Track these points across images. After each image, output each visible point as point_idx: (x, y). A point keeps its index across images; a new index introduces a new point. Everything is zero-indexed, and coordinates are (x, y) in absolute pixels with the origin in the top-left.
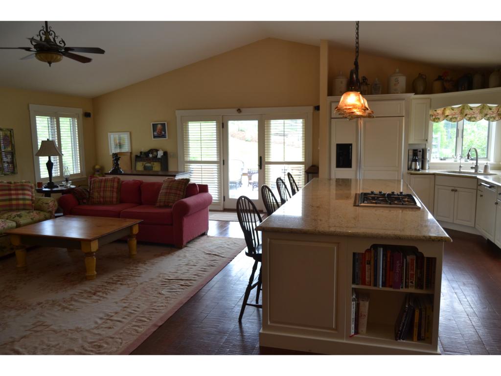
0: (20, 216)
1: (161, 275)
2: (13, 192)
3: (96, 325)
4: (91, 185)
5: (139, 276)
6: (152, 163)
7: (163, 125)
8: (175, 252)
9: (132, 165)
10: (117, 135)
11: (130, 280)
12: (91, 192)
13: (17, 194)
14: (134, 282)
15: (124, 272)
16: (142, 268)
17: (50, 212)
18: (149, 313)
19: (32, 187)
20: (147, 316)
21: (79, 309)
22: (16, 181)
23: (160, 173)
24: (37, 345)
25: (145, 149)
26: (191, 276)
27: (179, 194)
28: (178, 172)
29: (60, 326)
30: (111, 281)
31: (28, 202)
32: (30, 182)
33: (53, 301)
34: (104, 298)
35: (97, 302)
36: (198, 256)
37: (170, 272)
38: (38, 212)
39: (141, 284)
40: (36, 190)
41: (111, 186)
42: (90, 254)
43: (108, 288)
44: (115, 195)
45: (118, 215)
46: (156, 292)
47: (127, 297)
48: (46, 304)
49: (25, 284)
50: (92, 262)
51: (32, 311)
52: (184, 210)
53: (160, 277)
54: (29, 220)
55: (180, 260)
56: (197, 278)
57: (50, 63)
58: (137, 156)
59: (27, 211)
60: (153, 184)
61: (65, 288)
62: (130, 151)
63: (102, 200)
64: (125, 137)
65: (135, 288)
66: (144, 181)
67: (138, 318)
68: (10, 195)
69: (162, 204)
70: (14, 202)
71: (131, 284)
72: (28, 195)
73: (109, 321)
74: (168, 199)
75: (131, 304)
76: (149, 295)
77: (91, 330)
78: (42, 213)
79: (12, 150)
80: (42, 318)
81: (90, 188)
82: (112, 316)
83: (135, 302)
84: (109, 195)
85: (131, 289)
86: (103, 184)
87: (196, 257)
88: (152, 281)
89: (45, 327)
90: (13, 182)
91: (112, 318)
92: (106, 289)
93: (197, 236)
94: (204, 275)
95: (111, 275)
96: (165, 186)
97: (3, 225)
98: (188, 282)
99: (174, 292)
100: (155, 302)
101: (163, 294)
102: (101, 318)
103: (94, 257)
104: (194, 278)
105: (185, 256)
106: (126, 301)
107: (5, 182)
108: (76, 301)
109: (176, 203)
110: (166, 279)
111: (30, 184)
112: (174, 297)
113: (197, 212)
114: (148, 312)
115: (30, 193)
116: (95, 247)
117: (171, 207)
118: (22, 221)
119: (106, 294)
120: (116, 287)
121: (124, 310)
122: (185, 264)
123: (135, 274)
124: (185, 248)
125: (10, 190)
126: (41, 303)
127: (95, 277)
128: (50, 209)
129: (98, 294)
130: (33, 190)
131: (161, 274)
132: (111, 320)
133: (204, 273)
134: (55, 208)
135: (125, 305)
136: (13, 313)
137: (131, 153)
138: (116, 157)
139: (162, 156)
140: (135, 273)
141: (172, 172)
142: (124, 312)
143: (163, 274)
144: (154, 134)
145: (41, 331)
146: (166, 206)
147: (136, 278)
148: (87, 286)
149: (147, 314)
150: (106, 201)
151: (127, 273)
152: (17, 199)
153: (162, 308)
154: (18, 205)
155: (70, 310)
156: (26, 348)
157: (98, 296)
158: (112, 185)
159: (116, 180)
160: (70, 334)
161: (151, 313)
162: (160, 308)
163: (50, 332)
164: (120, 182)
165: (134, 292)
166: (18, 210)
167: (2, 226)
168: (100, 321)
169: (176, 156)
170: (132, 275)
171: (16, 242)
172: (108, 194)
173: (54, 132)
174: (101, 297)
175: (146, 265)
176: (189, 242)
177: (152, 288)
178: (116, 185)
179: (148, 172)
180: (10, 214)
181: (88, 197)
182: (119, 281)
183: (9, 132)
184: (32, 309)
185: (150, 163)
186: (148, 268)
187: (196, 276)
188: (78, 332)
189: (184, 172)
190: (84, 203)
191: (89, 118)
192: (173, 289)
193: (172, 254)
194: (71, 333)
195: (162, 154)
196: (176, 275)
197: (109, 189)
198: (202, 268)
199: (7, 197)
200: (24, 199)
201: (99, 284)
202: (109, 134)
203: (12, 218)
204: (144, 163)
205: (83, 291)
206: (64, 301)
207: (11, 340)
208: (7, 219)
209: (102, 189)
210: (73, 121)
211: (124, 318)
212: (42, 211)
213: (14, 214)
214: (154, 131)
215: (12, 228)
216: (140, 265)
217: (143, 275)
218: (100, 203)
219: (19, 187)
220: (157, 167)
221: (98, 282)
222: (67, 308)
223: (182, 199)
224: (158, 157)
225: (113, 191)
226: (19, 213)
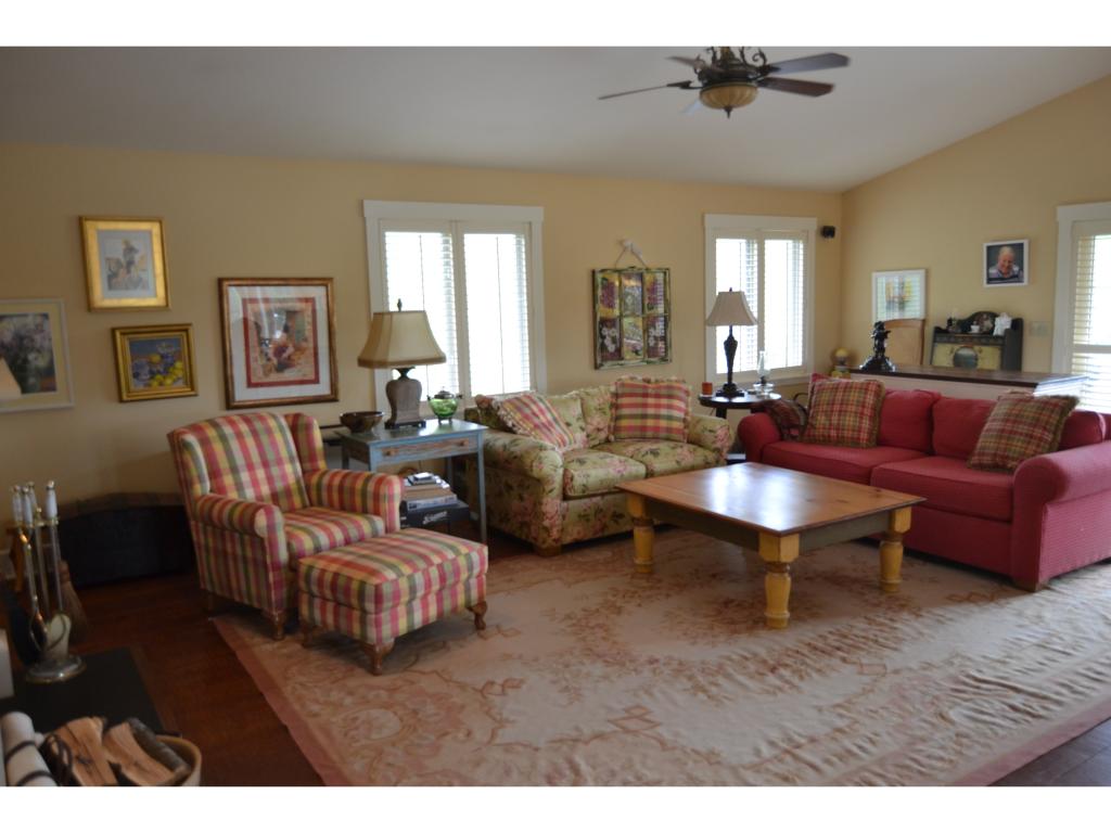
0: (655, 453)
1: (957, 661)
2: (651, 401)
3: (756, 760)
4: (812, 396)
5: (895, 649)
6: (977, 348)
7: (1018, 248)
8: (1011, 600)
9: (924, 353)
10: (895, 279)
11: (869, 653)
12: (811, 412)
13: (658, 406)
14: (876, 661)
15: (860, 626)
16: (906, 625)
17: (718, 451)
18: (899, 770)
19: (687, 393)
20: (889, 775)
21: (730, 700)
22: (659, 377)
23: (998, 377)
24: (617, 768)
25: (960, 311)
26: (1046, 684)
27: (1041, 439)
28: (1047, 376)
29: (677, 734)
30: (820, 644)
31: (677, 425)
32: (684, 382)
33: (681, 664)
34: (793, 686)
35: (775, 694)
36: (1082, 625)
37: (984, 657)
38: (692, 447)
39: (896, 672)
40: (700, 399)
41: (858, 401)
42: (778, 567)
43: (808, 661)
44: (866, 424)
45: (865, 477)
46: (932, 710)
47: (849, 702)
48: (665, 664)
49: (639, 605)
50: (781, 588)
51: (633, 673)
52: (1053, 485)
53: (952, 664)
54: (671, 465)
55: (1020, 626)
56: (1067, 696)
57: (728, 109)
58: (938, 331)
59: (672, 444)
60: (967, 405)
61: (714, 636)
62: (922, 318)
63: (833, 433)
64: (915, 281)
65: (875, 681)
66: (943, 395)
67: (867, 774)
68: (645, 405)
69: (987, 460)
70: (650, 423)
71: (870, 665)
72: (679, 409)
73: (788, 758)
74: (1005, 450)
75: (857, 726)
76: (911, 713)
77: (742, 770)
78: (700, 451)
79: (665, 312)
80: (645, 700)
81: (810, 403)
82: (799, 746)
83: (867, 721)
84: (851, 423)
85: (866, 679)
86: (839, 396)
87: (1076, 629)
88: (928, 673)
89: (646, 725)
90: (653, 379)
91: (797, 751)
92: (803, 663)
93: (1087, 562)
94: (1094, 694)
95: (824, 628)
96: (999, 411)
97: (621, 468)
98: (1035, 705)
99: (984, 722)
100: (923, 740)
101: (952, 722)
102: (772, 744)
103: (786, 575)
104: (1058, 693)
105: (1040, 617)
106: (844, 712)
107: (640, 378)
108: (728, 676)
109: (1028, 461)
110: (969, 676)
111: (684, 386)
112: (982, 740)
113: (1096, 494)
114: (897, 766)
115: (682, 405)
116: (789, 551)
117: (1011, 471)
118: (659, 465)
119: (801, 678)
120: (828, 666)
121: (834, 739)
122: (1034, 641)
123: (886, 639)
124: (1045, 594)
125: (645, 395)
126: (657, 661)
127: (785, 624)
128: (718, 445)
129: (782, 671)
130: (690, 399)
131: (957, 655)
132: (796, 758)
133: (1096, 685)
134: (730, 443)
135: (840, 723)
136: (598, 669)
137: (924, 322)
138: (882, 332)
139: (1006, 330)
140: (885, 635)
141: (1031, 374)
142: (834, 746)
143: (963, 657)
144: (988, 274)
145: (635, 733)
146: (998, 467)
147: (887, 652)
148: (761, 645)
149: (891, 768)
150: (843, 437)
151: (864, 630)
152: (657, 417)
153: (939, 764)
154: (657, 429)
155: (709, 697)
156: (594, 768)
157: (781, 677)
158: (861, 399)
159: (873, 387)
160: (691, 764)
161: (905, 772)
162: (934, 763)
163: (653, 741)
164: (883, 394)
165: (872, 691)
166: (656, 439)
167: (619, 472)
168: (766, 751)
169: (1047, 331)
170: (876, 642)
171: (636, 510)
172: (850, 421)
173: (752, 273)
174: (787, 682)
175: (920, 619)
176: (1058, 577)
177: (924, 693)
178: (870, 399)
179: (963, 371)
180: (638, 446)
181: (802, 423)
182: (838, 649)
183: (662, 275)
184: (635, 670)
185: (972, 348)
186: (925, 631)
187: (1064, 691)
188: (711, 764)
189: (1068, 375)
190: (794, 438)
191: (830, 240)
192: (982, 713)
193: (1003, 601)
194: (695, 762)
195: (1008, 326)
196: (1003, 671)
197: (854, 409)
198: (1089, 669)
199: (639, 411)
200: (670, 418)
201: (790, 646)
202: (874, 274)
203: (640, 456)
204: (956, 347)
205: (748, 656)
206: (703, 671)
207: (574, 734)
208: (632, 457)
209: (837, 407)
210: (795, 247)
211: (827, 761)
212: (701, 446)
213: (647, 446)
214: (990, 264)
215: (636, 478)
216: (905, 615)
217: (906, 648)
218: (827, 441)
219: (663, 392)
220: (989, 358)
221: (791, 638)
222: (705, 691)
223: (1050, 451)
224: (995, 333)
225: (862, 413)
226: (654, 447)
